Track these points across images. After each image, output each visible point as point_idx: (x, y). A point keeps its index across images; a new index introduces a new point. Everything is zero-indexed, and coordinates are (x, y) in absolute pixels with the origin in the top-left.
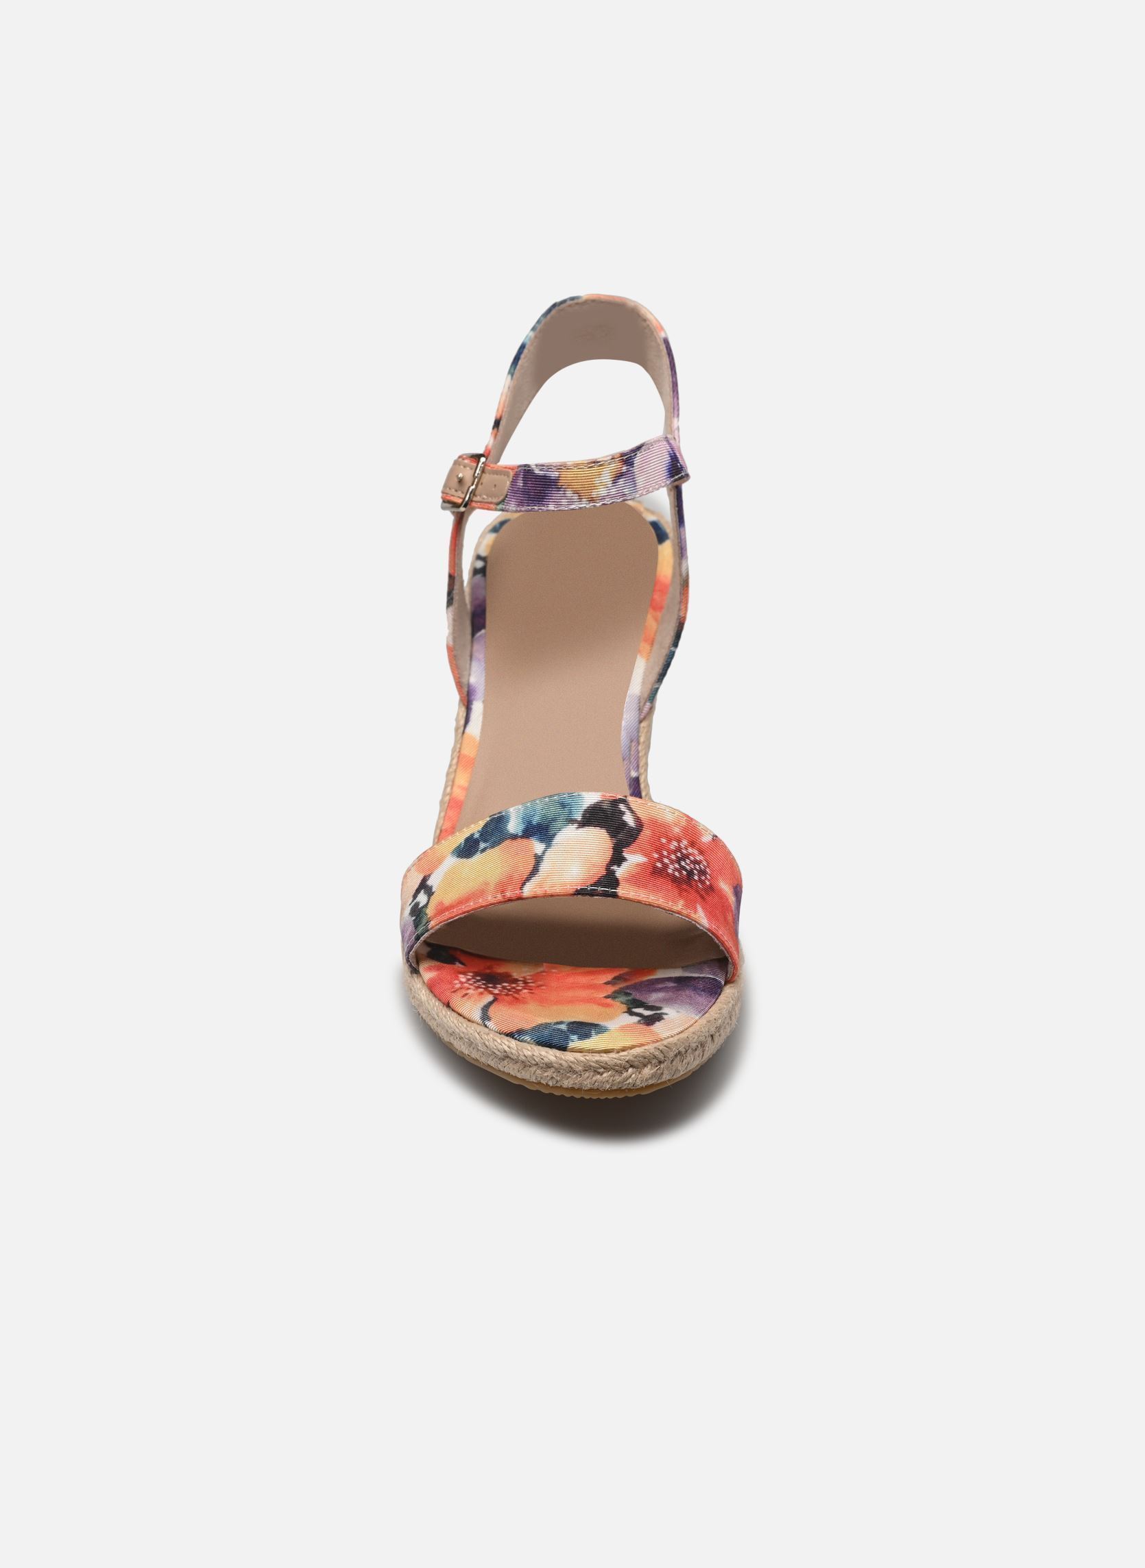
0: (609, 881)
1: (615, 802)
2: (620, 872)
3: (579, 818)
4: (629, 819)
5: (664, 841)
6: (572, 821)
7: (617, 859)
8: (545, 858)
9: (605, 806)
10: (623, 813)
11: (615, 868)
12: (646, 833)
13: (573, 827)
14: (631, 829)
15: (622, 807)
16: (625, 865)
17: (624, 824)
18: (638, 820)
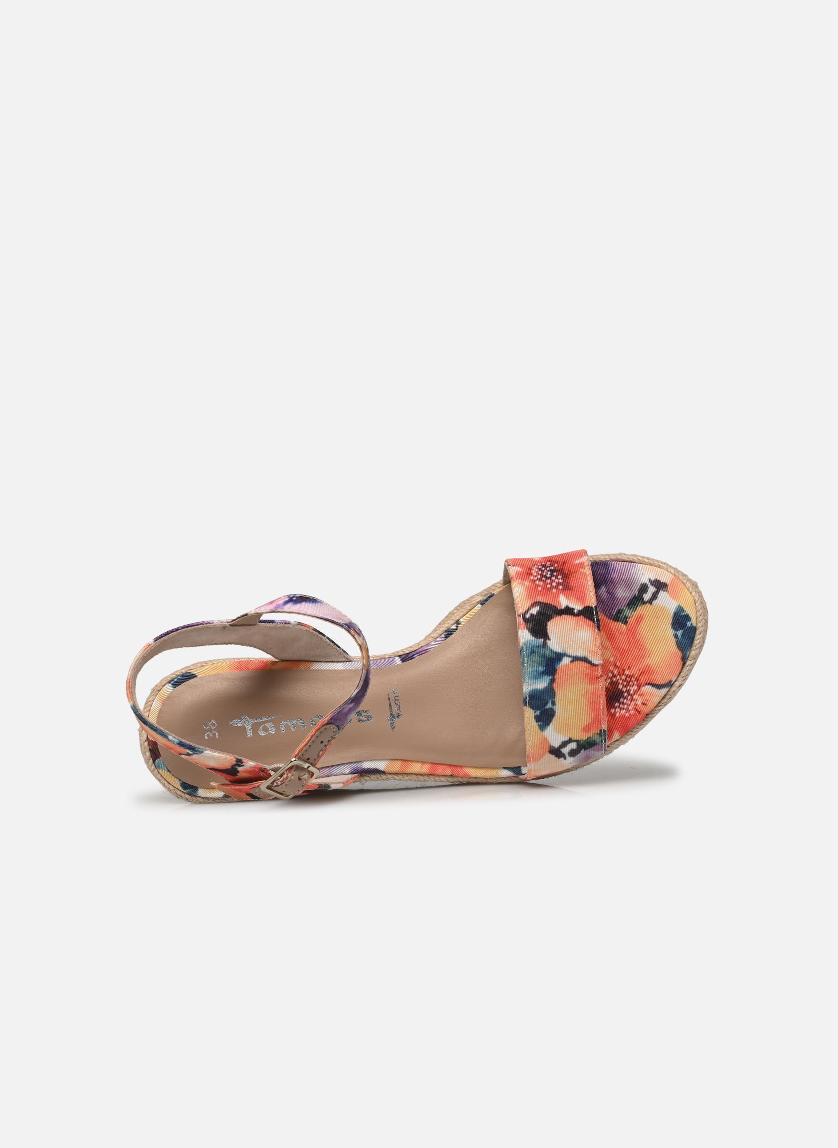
0: (587, 613)
1: (526, 621)
2: (578, 607)
3: (542, 640)
4: (535, 610)
5: (540, 589)
6: (545, 644)
7: (568, 611)
8: (574, 654)
9: (530, 625)
10: (532, 615)
11: (576, 611)
12: (540, 599)
13: (549, 643)
14: (541, 607)
15: (528, 616)
16: (571, 606)
17: (538, 613)
18: (533, 605)
